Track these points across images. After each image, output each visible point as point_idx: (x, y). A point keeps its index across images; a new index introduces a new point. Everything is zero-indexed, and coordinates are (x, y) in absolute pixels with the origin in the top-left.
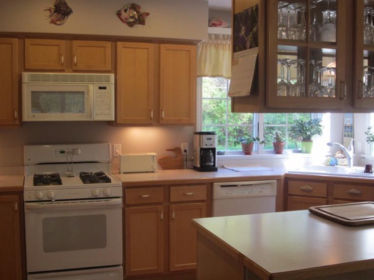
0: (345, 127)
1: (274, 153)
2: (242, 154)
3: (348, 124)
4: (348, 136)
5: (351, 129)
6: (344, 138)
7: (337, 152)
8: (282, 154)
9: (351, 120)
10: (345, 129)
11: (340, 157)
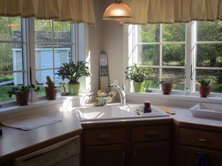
0: (101, 67)
1: (47, 99)
2: (17, 104)
3: (104, 65)
4: (105, 76)
5: (107, 69)
6: (101, 78)
7: (99, 91)
8: (55, 99)
9: (106, 61)
10: (101, 69)
11: (103, 95)
